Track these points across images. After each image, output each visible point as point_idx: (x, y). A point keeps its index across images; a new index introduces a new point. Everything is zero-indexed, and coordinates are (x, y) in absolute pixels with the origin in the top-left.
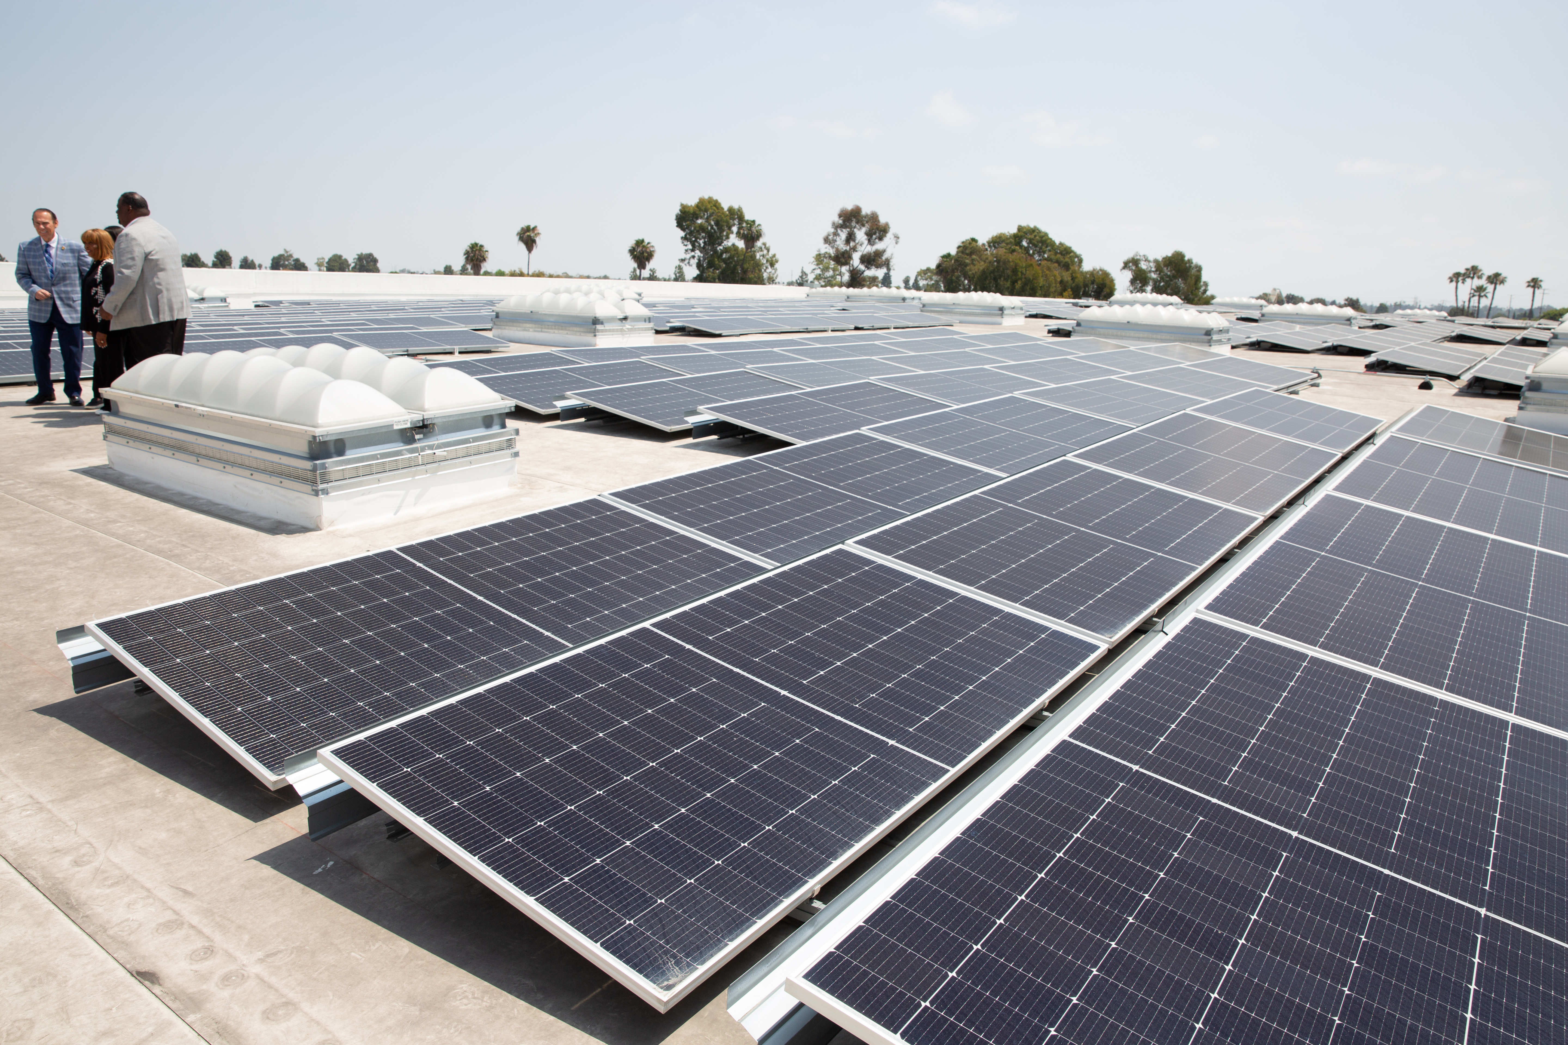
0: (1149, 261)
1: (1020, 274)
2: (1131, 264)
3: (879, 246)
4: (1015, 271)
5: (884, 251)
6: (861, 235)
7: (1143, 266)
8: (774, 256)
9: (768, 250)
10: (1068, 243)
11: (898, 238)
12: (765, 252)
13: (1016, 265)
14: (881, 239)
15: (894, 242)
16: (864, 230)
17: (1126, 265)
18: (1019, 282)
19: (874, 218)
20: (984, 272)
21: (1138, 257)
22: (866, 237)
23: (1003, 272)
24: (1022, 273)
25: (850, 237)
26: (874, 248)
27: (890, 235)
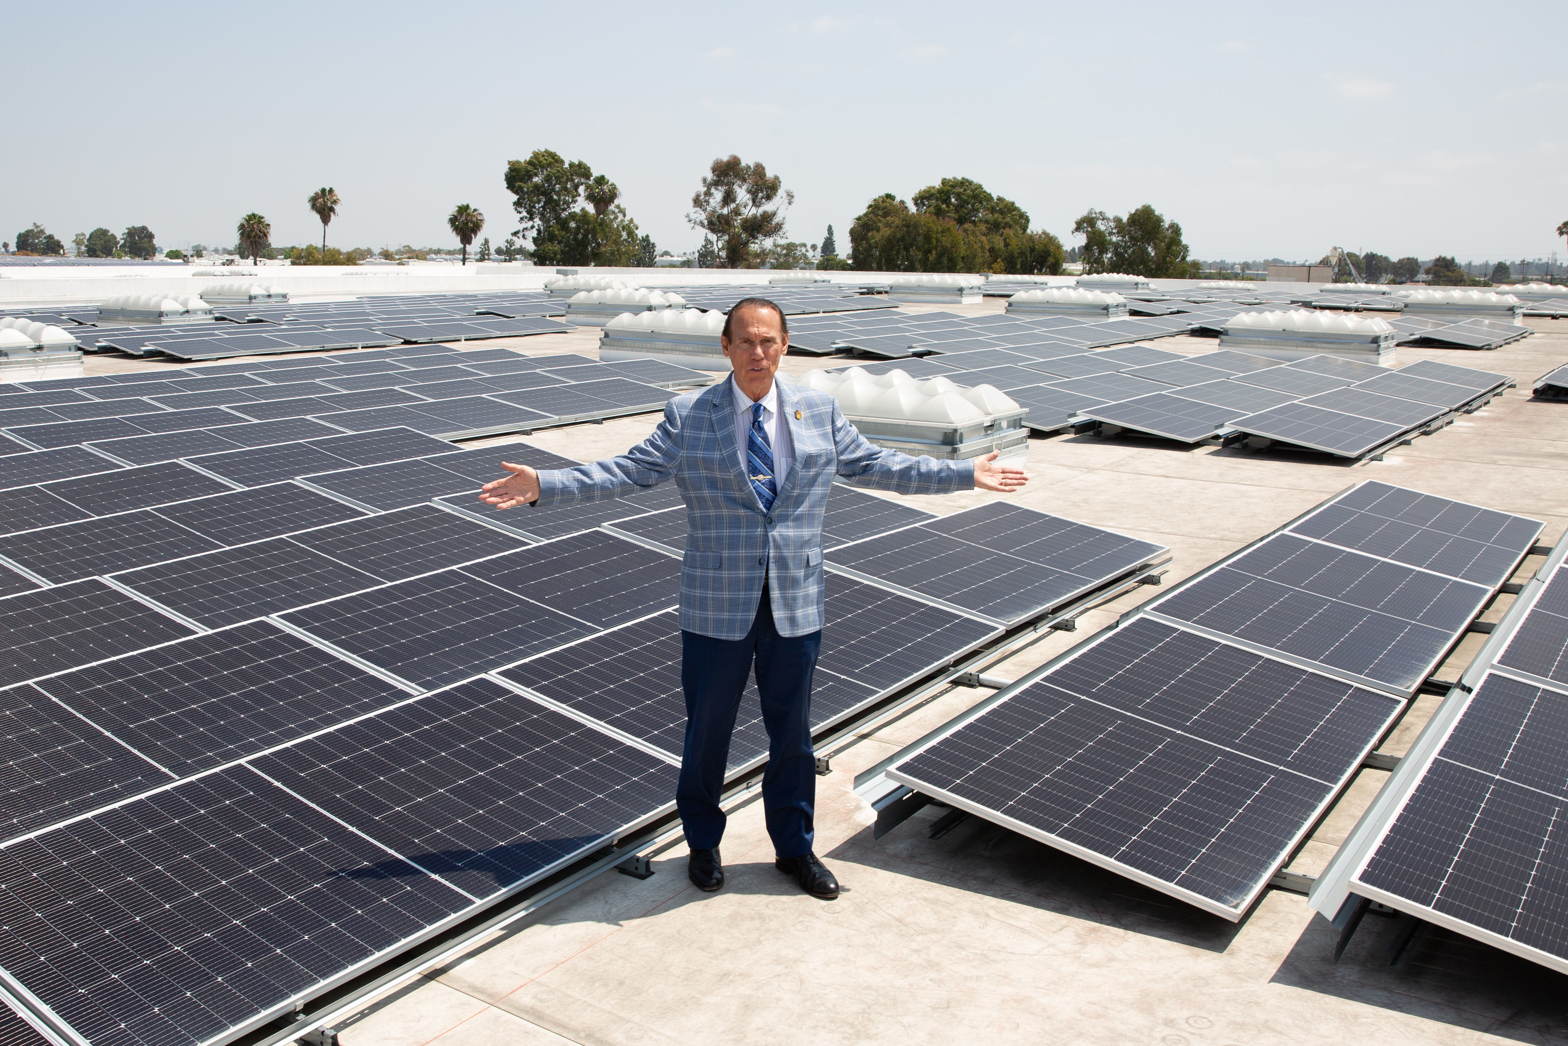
0: (1108, 219)
1: (934, 241)
2: (1085, 225)
3: (768, 207)
4: (927, 238)
5: (774, 214)
6: (742, 194)
7: (1101, 226)
8: (631, 221)
9: (624, 216)
10: (1009, 198)
11: (792, 197)
12: (620, 216)
13: (929, 230)
14: (769, 198)
15: (787, 201)
16: (745, 187)
17: (1079, 227)
18: (934, 252)
19: (759, 170)
20: (889, 240)
21: (1094, 215)
22: (749, 196)
23: (915, 239)
24: (937, 240)
25: (728, 198)
26: (761, 210)
27: (781, 192)
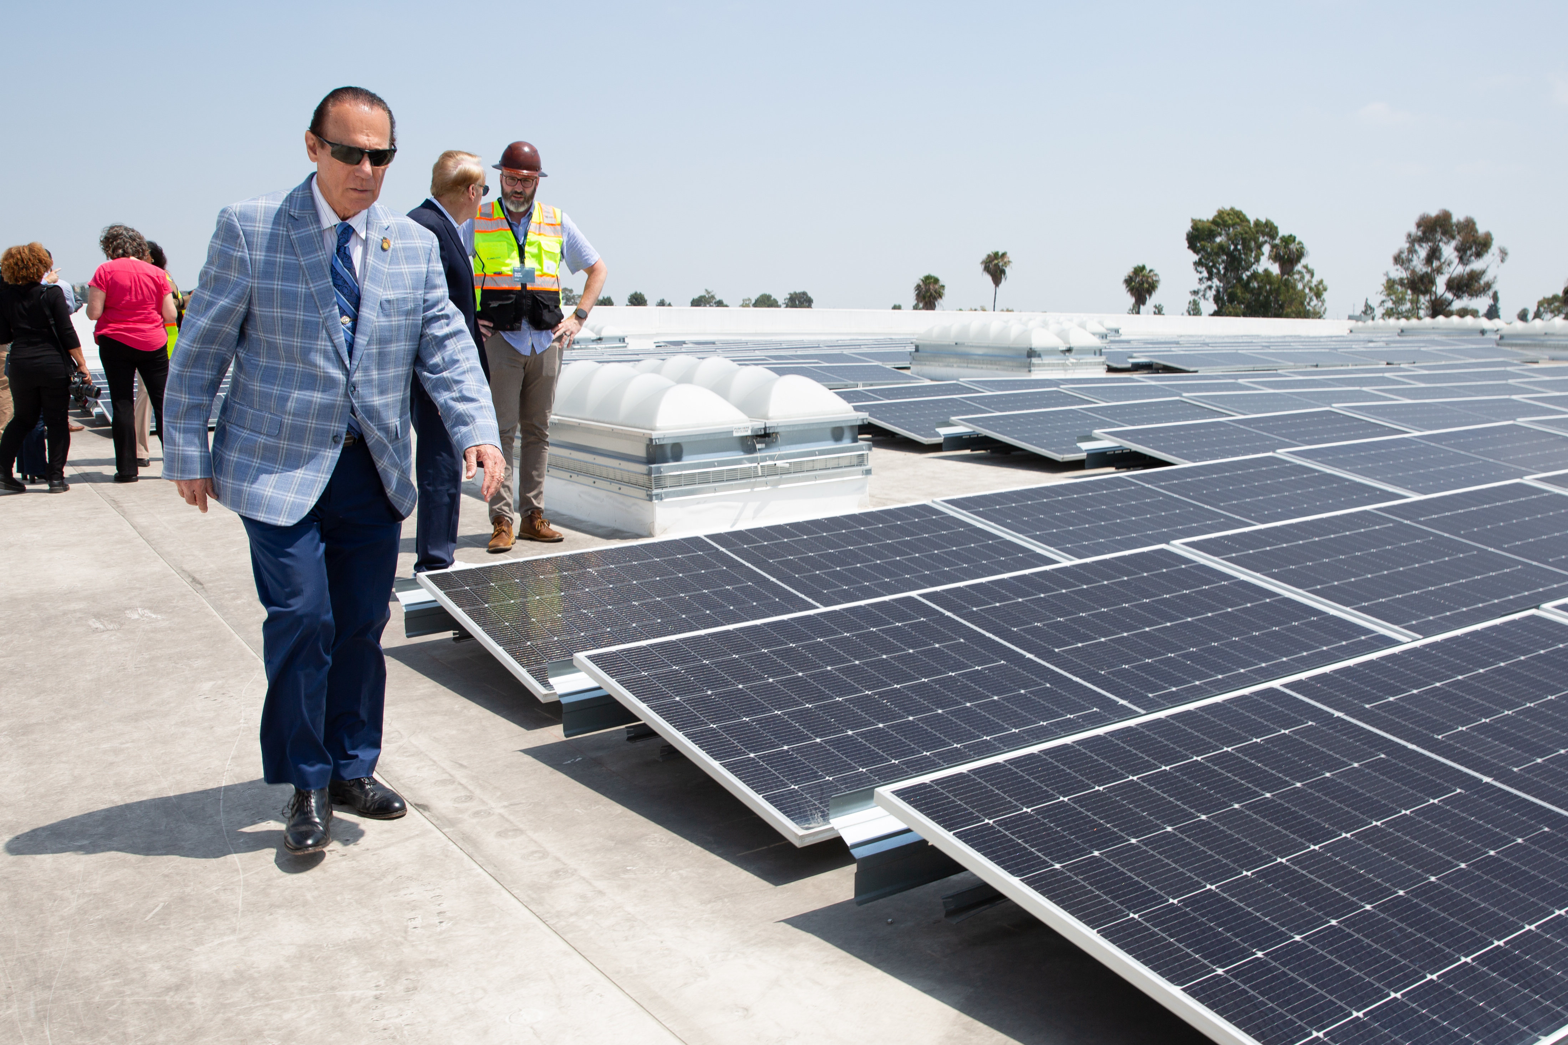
3: (1477, 265)
5: (1483, 272)
6: (1448, 251)
8: (1321, 282)
9: (1312, 275)
11: (1506, 254)
12: (1307, 277)
14: (1479, 255)
15: (1499, 259)
16: (1453, 243)
19: (1469, 226)
22: (1456, 254)
25: (1434, 255)
26: (1468, 269)
27: (1494, 249)
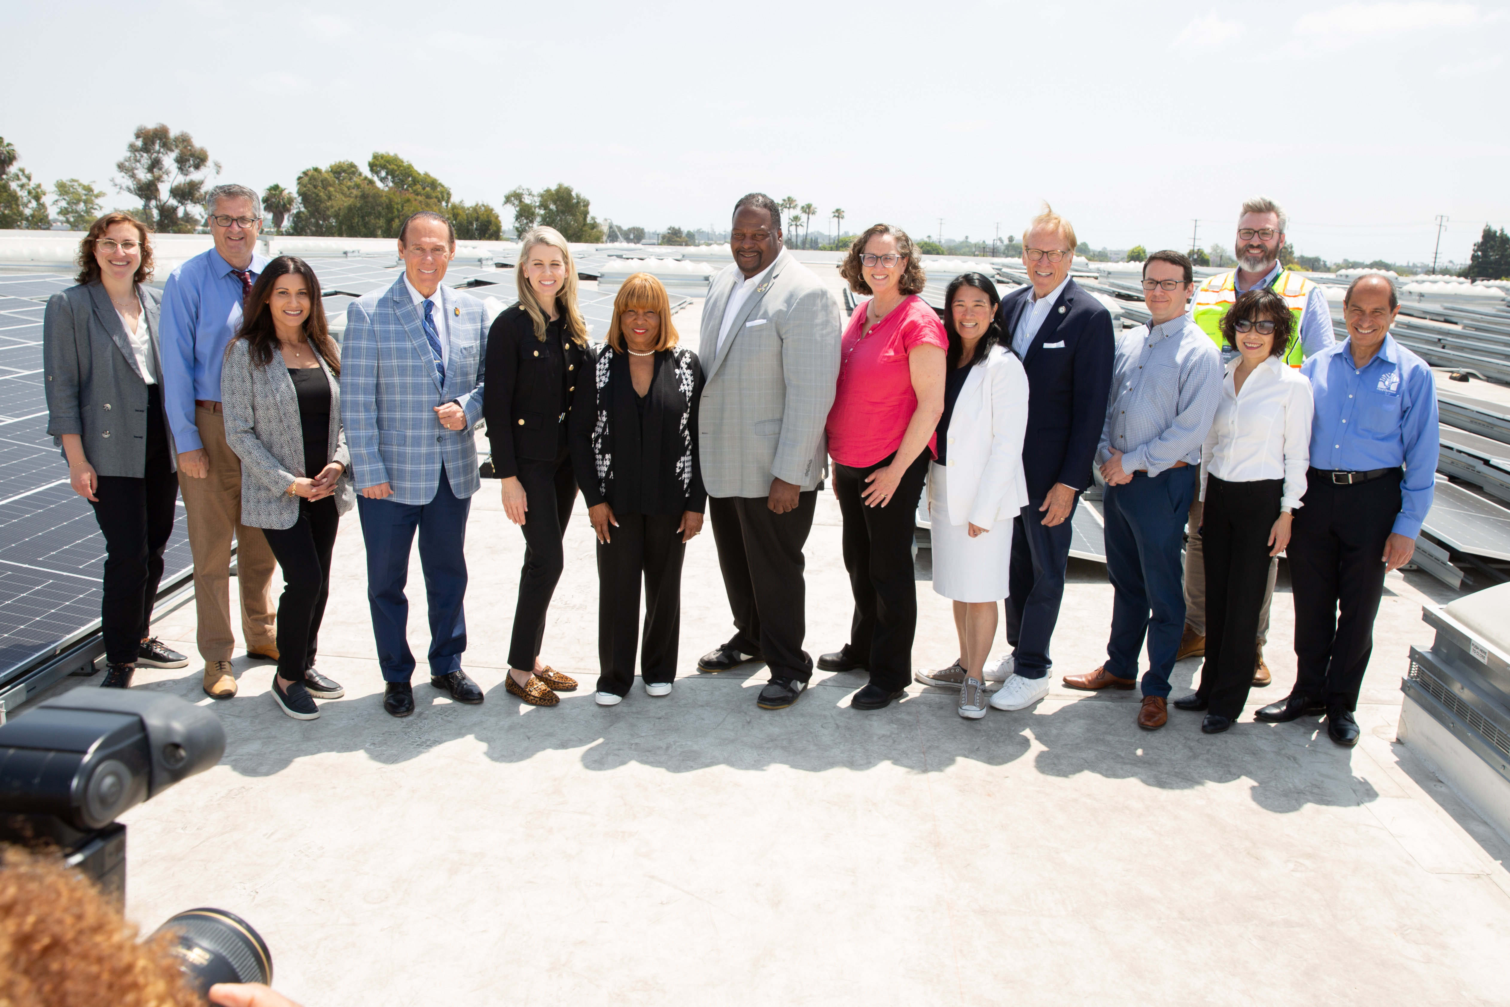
0: (533, 196)
1: (395, 211)
2: (513, 199)
3: (195, 176)
4: (389, 207)
5: (202, 183)
6: (169, 161)
7: (527, 200)
8: (39, 186)
9: (29, 178)
10: (434, 175)
11: (220, 167)
12: (24, 180)
13: (391, 200)
14: (197, 167)
15: (214, 171)
16: (173, 155)
17: (508, 200)
19: (184, 140)
20: (350, 209)
21: (521, 191)
22: (176, 165)
23: (373, 208)
24: (398, 210)
25: (155, 165)
26: (188, 179)
27: (210, 163)
